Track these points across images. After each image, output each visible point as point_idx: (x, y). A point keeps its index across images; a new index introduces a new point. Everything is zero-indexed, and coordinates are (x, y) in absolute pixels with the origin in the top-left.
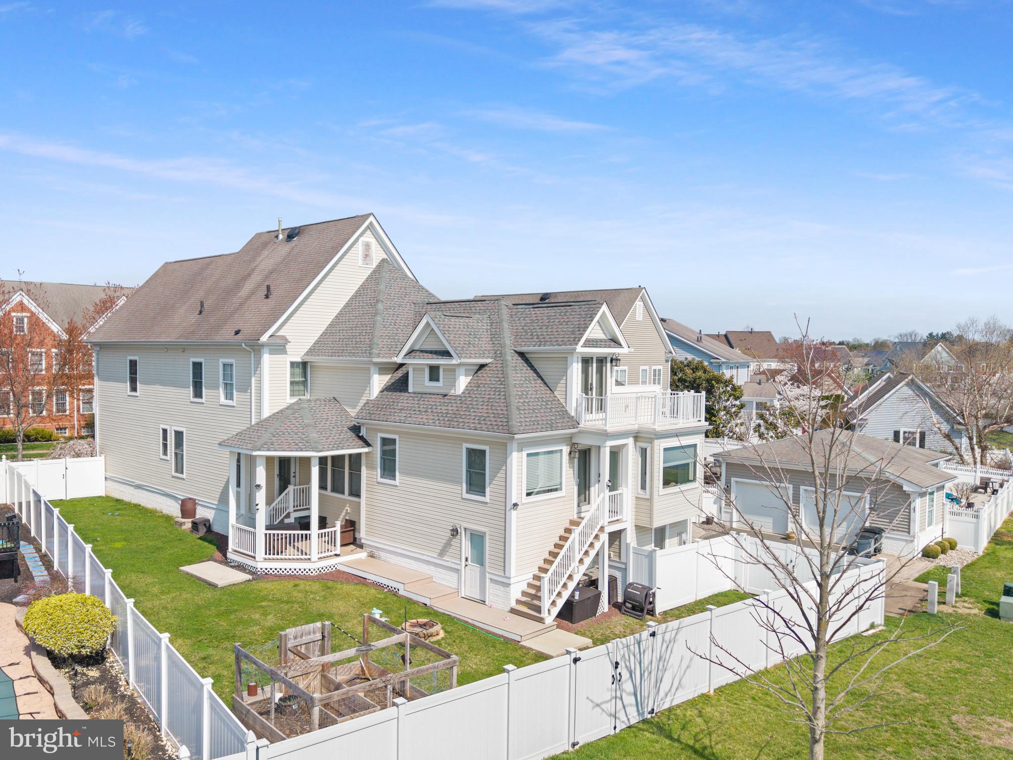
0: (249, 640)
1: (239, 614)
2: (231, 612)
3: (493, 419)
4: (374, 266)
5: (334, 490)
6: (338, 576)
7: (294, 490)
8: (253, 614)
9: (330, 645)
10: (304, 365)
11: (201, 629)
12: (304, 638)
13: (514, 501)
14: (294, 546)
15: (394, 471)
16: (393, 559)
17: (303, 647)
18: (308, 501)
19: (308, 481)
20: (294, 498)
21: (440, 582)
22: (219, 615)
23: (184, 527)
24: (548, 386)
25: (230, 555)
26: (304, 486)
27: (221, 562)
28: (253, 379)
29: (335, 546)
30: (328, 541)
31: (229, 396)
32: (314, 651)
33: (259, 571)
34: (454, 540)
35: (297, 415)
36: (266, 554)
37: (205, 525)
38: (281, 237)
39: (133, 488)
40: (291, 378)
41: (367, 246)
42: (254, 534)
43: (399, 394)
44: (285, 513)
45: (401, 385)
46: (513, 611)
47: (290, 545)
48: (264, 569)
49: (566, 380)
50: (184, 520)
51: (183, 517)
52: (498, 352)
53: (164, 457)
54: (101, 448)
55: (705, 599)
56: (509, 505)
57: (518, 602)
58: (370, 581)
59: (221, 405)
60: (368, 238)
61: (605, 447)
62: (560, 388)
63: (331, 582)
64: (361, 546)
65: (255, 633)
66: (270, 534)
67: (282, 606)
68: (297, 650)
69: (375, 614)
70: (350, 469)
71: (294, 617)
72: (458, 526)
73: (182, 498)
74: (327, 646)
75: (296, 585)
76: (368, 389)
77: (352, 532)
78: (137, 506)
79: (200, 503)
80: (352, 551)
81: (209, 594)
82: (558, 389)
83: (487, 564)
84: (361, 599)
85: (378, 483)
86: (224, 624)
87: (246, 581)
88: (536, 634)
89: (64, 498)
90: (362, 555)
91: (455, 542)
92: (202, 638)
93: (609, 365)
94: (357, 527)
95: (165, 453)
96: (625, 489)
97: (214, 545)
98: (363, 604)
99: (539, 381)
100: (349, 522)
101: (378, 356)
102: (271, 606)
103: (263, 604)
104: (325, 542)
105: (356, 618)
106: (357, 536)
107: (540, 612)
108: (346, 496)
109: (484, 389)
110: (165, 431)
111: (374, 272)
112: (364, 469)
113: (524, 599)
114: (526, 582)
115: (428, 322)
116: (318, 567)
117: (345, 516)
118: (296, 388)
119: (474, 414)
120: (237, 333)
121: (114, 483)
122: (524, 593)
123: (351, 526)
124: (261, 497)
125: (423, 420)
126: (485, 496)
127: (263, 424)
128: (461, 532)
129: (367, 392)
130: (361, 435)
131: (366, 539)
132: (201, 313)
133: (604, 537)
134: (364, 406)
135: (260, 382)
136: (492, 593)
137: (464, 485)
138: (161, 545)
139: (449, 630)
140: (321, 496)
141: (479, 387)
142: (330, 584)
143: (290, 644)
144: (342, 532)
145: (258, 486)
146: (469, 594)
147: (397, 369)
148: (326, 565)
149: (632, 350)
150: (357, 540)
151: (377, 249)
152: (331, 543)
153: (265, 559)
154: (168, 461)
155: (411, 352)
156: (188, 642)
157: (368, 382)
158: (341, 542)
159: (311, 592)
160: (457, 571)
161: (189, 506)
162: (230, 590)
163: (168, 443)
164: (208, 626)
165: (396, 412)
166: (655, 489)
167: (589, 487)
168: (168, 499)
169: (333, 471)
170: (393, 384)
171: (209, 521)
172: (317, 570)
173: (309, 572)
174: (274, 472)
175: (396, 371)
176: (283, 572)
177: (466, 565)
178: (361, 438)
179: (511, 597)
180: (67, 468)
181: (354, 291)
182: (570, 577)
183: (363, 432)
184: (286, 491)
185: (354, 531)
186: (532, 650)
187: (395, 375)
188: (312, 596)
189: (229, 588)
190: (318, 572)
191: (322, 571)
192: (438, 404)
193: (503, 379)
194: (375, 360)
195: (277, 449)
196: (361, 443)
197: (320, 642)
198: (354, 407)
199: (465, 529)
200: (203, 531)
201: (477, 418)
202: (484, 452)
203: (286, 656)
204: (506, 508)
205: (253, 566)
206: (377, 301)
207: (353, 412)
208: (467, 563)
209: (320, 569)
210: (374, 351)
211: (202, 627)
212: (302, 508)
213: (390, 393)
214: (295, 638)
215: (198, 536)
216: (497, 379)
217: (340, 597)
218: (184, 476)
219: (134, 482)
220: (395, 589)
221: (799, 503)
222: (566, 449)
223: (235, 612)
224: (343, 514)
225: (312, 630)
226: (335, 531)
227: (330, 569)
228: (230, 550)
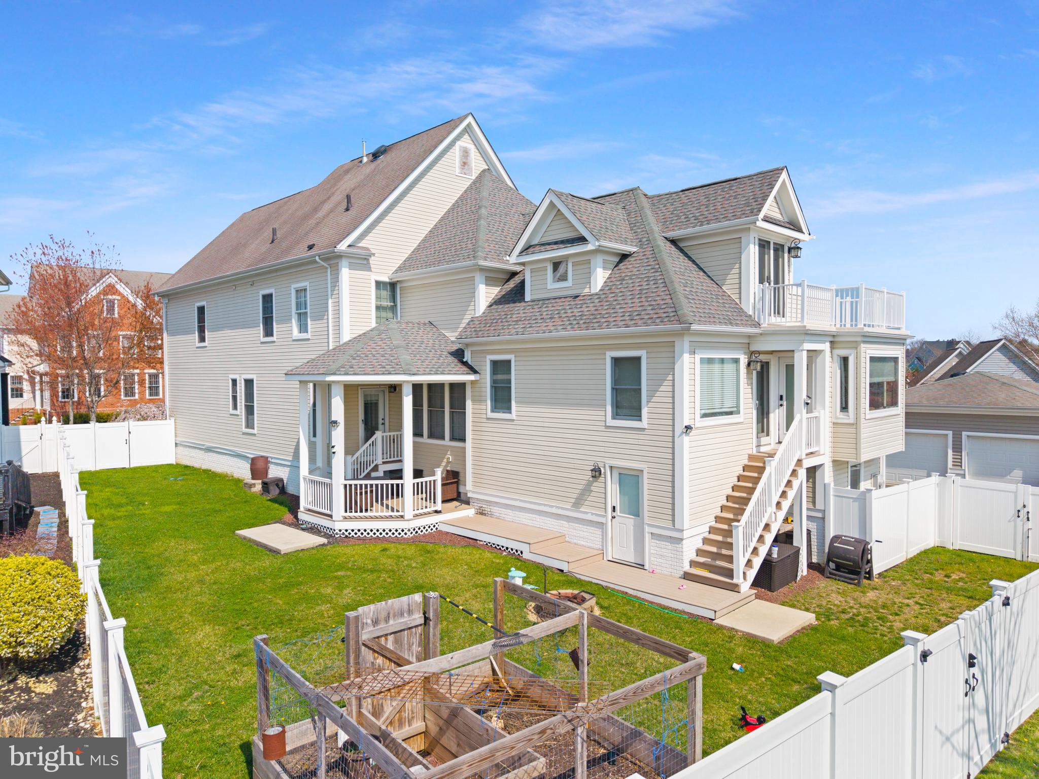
0: (312, 625)
1: (304, 588)
2: (293, 585)
3: (652, 312)
4: (474, 178)
5: (431, 435)
6: (439, 538)
7: (383, 437)
8: (324, 587)
9: (438, 633)
10: (393, 286)
11: (245, 610)
12: (391, 622)
13: (686, 423)
14: (382, 504)
15: (510, 401)
16: (509, 515)
17: (391, 638)
18: (400, 452)
19: (399, 427)
20: (383, 450)
21: (575, 541)
22: (276, 589)
23: (253, 490)
24: (712, 280)
25: (302, 516)
26: (395, 433)
27: (290, 525)
28: (330, 301)
29: (435, 503)
30: (426, 498)
31: (303, 328)
32: (410, 646)
33: (337, 534)
34: (595, 484)
35: (383, 336)
36: (346, 511)
37: (277, 485)
38: (365, 159)
39: (203, 452)
40: (377, 301)
41: (465, 153)
42: (330, 486)
43: (512, 305)
44: (372, 466)
45: (517, 294)
46: (687, 576)
47: (377, 501)
48: (343, 531)
49: (740, 268)
50: (254, 481)
51: (253, 478)
52: (645, 240)
53: (234, 412)
54: (171, 411)
55: (915, 556)
56: (679, 429)
57: (693, 563)
58: (481, 543)
59: (294, 340)
60: (466, 142)
61: (802, 350)
62: (732, 279)
63: (431, 545)
64: (467, 502)
65: (323, 614)
66: (351, 486)
67: (364, 576)
68: (379, 645)
69: (513, 578)
70: (451, 407)
71: (381, 591)
72: (601, 465)
73: (252, 456)
74: (434, 635)
75: (385, 550)
76: (472, 304)
77: (455, 485)
78: (207, 472)
79: (273, 461)
80: (456, 507)
81: (266, 562)
82: (728, 282)
83: (646, 514)
84: (473, 565)
85: (488, 419)
86: (281, 602)
87: (320, 545)
88: (733, 609)
89: (127, 466)
90: (468, 512)
91: (597, 486)
92: (243, 623)
93: (786, 255)
94: (461, 478)
95: (235, 407)
96: (822, 412)
97: (286, 506)
98: (476, 571)
99: (701, 273)
100: (451, 474)
101: (485, 259)
102: (349, 576)
103: (339, 573)
104: (422, 499)
105: (469, 590)
106: (461, 489)
107: (732, 577)
108: (447, 442)
109: (631, 281)
110: (234, 382)
111: (474, 183)
112: (469, 404)
113: (701, 560)
114: (702, 536)
115: (551, 202)
116: (413, 526)
117: (446, 466)
118: (384, 314)
119: (622, 310)
120: (311, 247)
121: (185, 449)
122: (699, 552)
123: (453, 478)
124: (338, 437)
125: (549, 328)
126: (641, 420)
127: (341, 348)
128: (605, 473)
129: (471, 308)
130: (465, 360)
131: (473, 492)
132: (273, 242)
133: (802, 473)
134: (468, 324)
135: (338, 304)
136: (653, 552)
137: (609, 409)
138: (222, 507)
139: (606, 605)
140: (415, 445)
141: (623, 280)
142: (430, 547)
143: (366, 635)
144: (443, 485)
145: (335, 422)
146: (618, 556)
147: (508, 280)
148: (424, 524)
149: (814, 237)
150: (462, 495)
151: (477, 158)
152: (430, 499)
153: (345, 518)
154: (238, 415)
155: (527, 249)
156: (220, 630)
157: (472, 295)
158: (442, 498)
159: (405, 558)
160: (601, 525)
161: (260, 464)
162: (296, 556)
163: (238, 395)
164: (256, 605)
165: (510, 325)
166: (862, 411)
167: (768, 413)
168: (239, 460)
169: (430, 413)
170: (503, 296)
171: (281, 480)
172: (412, 530)
173: (403, 534)
174: (358, 416)
175: (506, 282)
176: (368, 534)
177: (613, 517)
178: (465, 364)
179: (684, 558)
180: (130, 433)
181: (451, 204)
182: (767, 527)
183: (468, 357)
184: (373, 439)
185: (457, 483)
186: (737, 631)
187: (505, 286)
188: (406, 562)
189: (295, 554)
190: (414, 533)
191: (419, 532)
192: (568, 307)
193: (658, 265)
194: (482, 263)
195: (357, 372)
196: (465, 369)
197: (420, 629)
198: (454, 329)
199: (611, 467)
200: (275, 492)
201: (627, 314)
202: (638, 359)
203: (357, 656)
204: (674, 434)
205: (330, 527)
206: (480, 207)
207: (452, 336)
208: (614, 514)
209: (417, 529)
210: (480, 253)
211: (246, 607)
212: (392, 459)
213: (501, 306)
214: (376, 622)
215: (269, 498)
216: (649, 268)
217: (443, 563)
218: (255, 431)
219: (204, 445)
220: (517, 551)
221: (961, 452)
222: (744, 360)
223: (299, 585)
224: (444, 464)
225: (406, 607)
226: (434, 481)
227: (429, 530)
228: (302, 509)
